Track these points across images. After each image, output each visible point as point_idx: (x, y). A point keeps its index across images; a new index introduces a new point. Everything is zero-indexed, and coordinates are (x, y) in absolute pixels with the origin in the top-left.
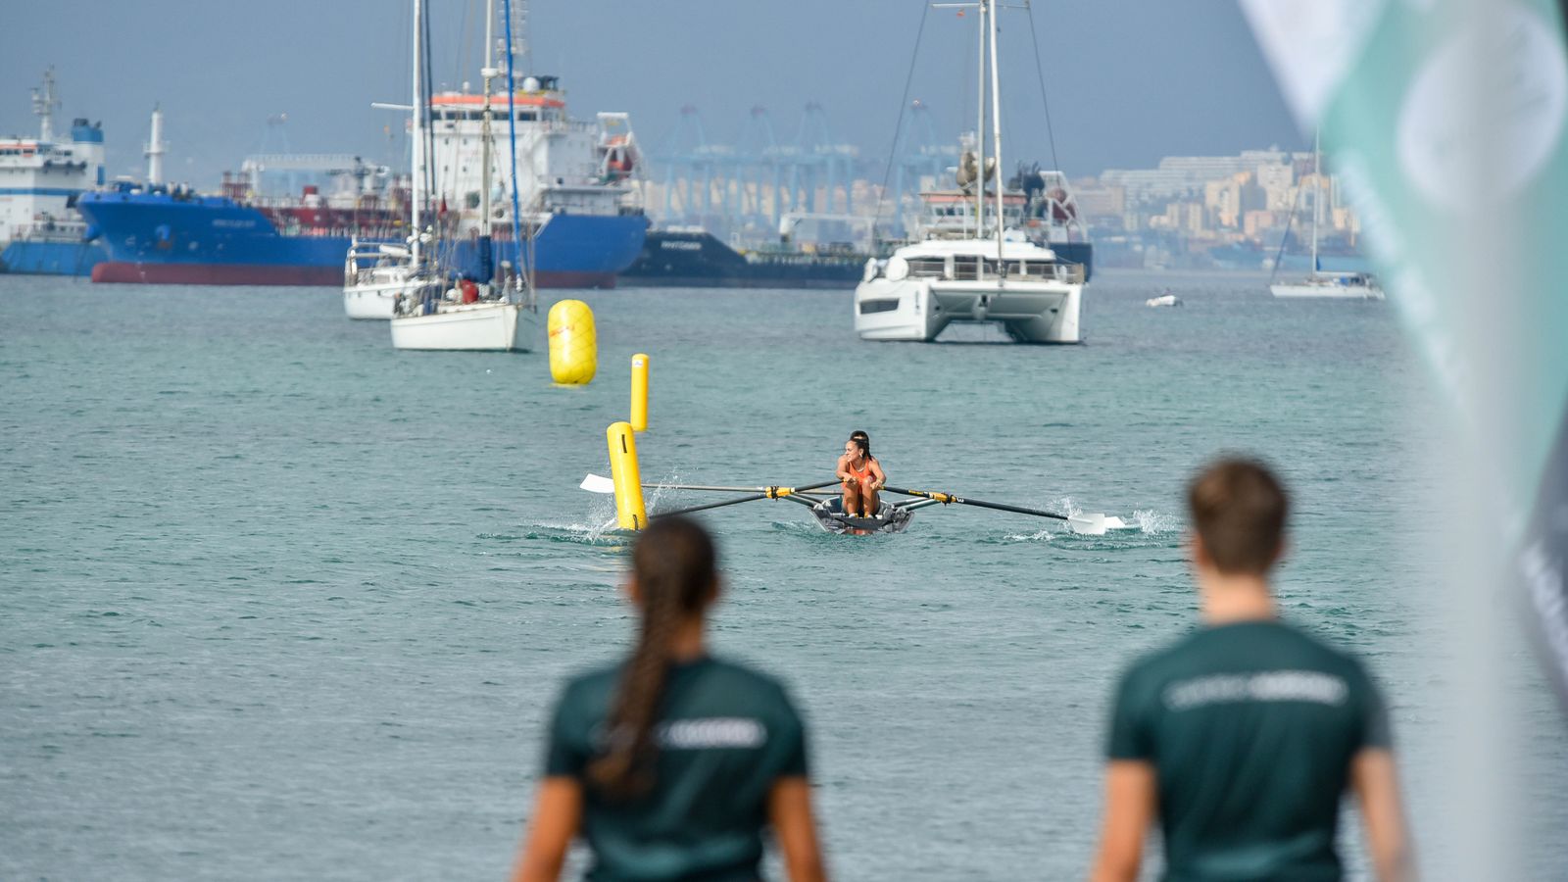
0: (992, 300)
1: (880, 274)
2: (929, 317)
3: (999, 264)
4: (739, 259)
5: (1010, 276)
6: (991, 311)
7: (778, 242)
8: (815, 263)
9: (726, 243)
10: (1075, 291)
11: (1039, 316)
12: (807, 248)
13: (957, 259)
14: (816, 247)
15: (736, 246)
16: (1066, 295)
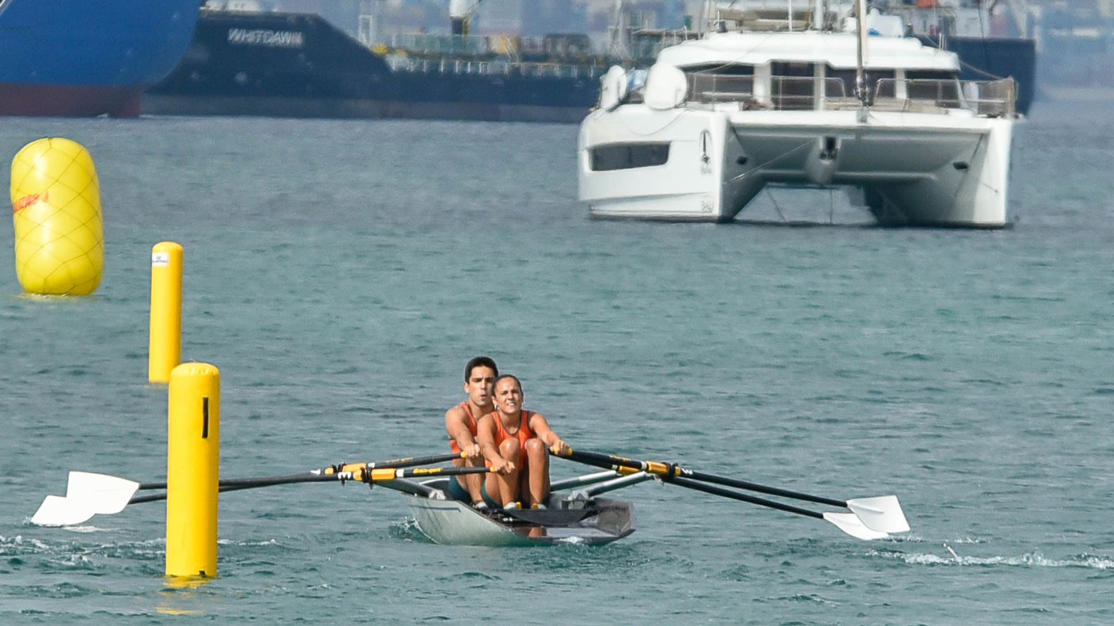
0: (845, 143)
1: (631, 97)
2: (727, 178)
3: (859, 80)
4: (378, 63)
5: (879, 102)
6: (842, 168)
7: (447, 32)
8: (516, 71)
9: (350, 33)
10: (1001, 130)
11: (932, 176)
12: (501, 45)
13: (779, 68)
14: (519, 44)
15: (368, 39)
16: (984, 136)
